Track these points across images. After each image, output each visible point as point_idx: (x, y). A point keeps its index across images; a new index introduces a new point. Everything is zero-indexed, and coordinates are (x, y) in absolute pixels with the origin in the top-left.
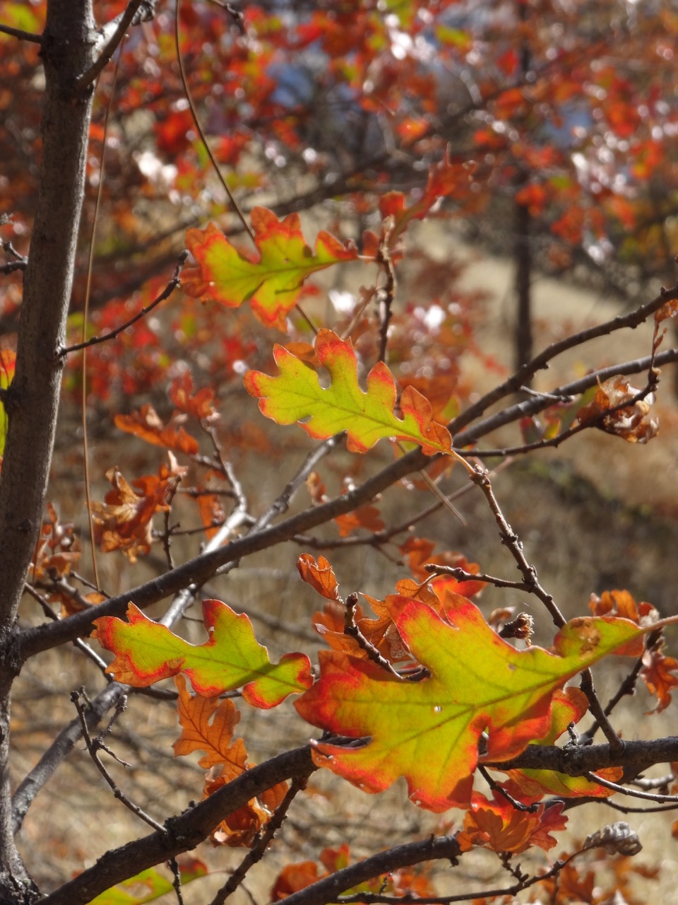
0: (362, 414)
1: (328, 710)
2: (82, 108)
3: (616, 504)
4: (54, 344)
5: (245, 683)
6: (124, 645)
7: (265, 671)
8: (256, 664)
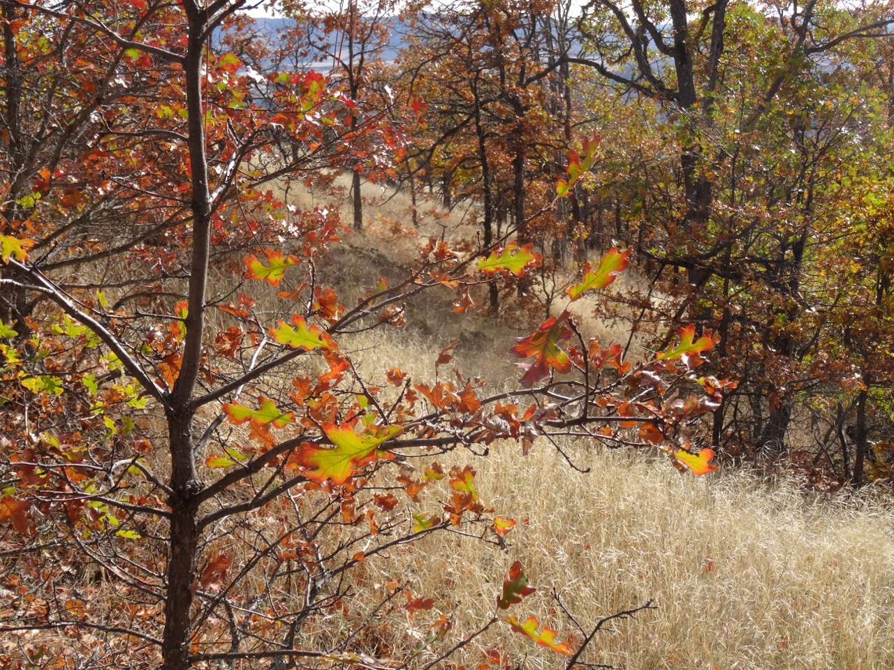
0: (308, 340)
1: (305, 460)
2: (207, 225)
3: (394, 263)
4: (201, 304)
5: (273, 421)
6: (232, 412)
7: (279, 417)
8: (276, 415)
